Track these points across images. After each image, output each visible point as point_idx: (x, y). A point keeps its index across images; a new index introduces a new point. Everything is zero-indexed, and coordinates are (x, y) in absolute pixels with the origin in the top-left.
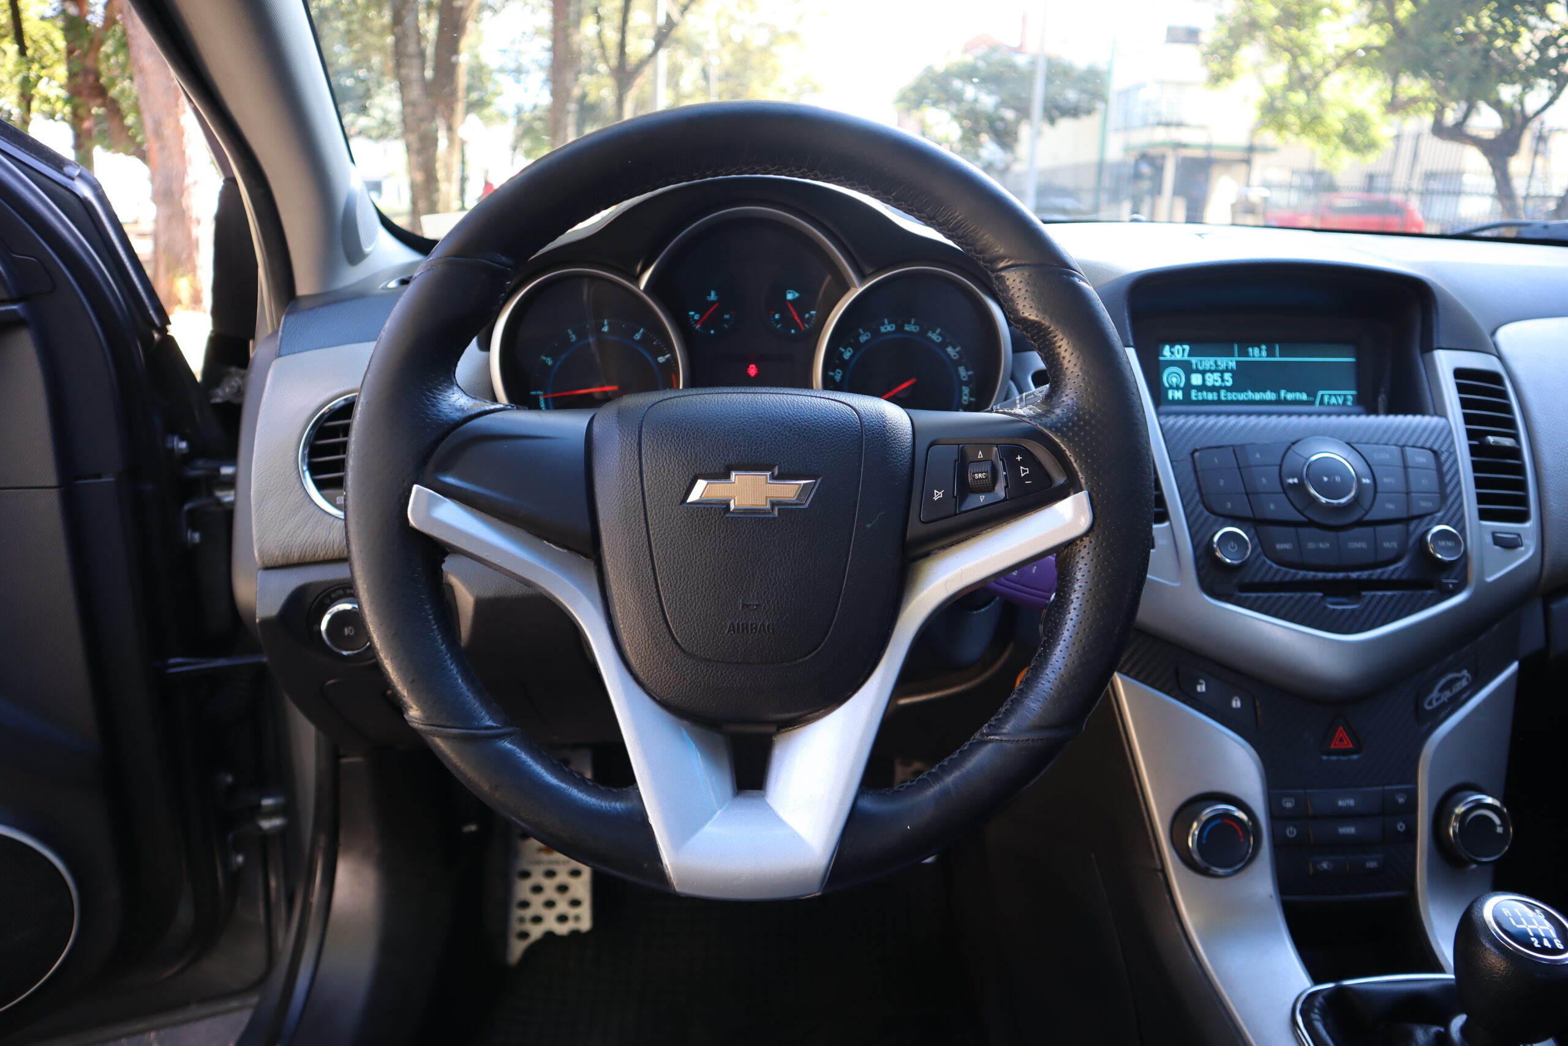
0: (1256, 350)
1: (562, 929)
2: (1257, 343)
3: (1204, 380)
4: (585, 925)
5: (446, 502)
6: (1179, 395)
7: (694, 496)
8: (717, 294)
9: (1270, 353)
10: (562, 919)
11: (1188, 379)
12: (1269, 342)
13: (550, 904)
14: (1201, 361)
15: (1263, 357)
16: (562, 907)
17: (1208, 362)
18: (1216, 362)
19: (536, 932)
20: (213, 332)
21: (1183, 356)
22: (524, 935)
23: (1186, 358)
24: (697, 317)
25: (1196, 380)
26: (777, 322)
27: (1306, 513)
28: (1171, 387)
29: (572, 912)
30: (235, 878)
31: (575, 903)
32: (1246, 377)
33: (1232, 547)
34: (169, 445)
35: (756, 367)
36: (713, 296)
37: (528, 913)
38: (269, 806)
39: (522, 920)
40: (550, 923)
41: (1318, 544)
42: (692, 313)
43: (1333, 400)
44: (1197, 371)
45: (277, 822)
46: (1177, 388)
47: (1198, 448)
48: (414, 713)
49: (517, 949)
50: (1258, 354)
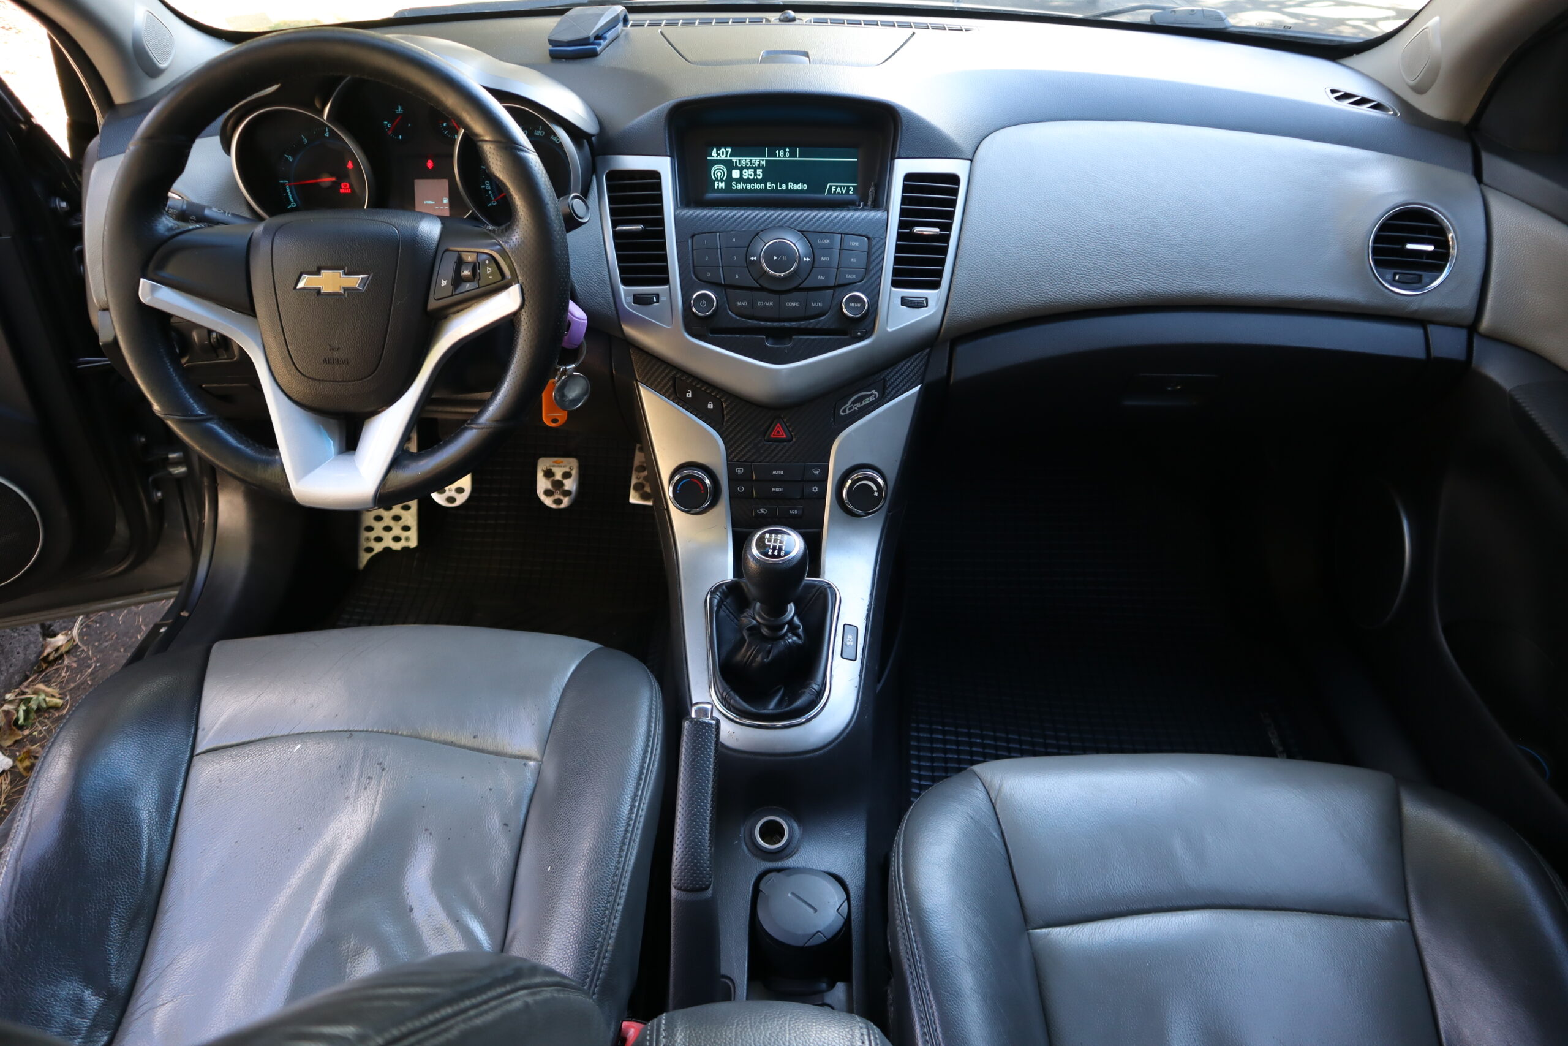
0: (782, 152)
1: (397, 546)
2: (783, 146)
3: (741, 174)
4: (413, 543)
5: (161, 287)
6: (722, 185)
7: (301, 285)
8: (402, 109)
9: (793, 154)
10: (397, 539)
11: (730, 174)
12: (792, 145)
13: (388, 529)
14: (739, 160)
15: (786, 157)
16: (397, 531)
17: (745, 161)
18: (751, 161)
19: (378, 547)
20: (68, 120)
21: (726, 156)
22: (369, 550)
23: (728, 158)
24: (389, 125)
25: (736, 174)
26: (445, 129)
27: (759, 281)
28: (717, 180)
29: (404, 534)
30: (159, 509)
31: (406, 528)
32: (773, 172)
33: (703, 304)
34: (53, 205)
35: (433, 162)
36: (400, 110)
37: (372, 535)
38: (174, 458)
39: (368, 539)
40: (388, 542)
41: (766, 303)
42: (386, 123)
43: (839, 190)
44: (736, 168)
45: (182, 469)
46: (721, 180)
47: (696, 233)
48: (156, 407)
49: (365, 558)
50: (783, 155)
